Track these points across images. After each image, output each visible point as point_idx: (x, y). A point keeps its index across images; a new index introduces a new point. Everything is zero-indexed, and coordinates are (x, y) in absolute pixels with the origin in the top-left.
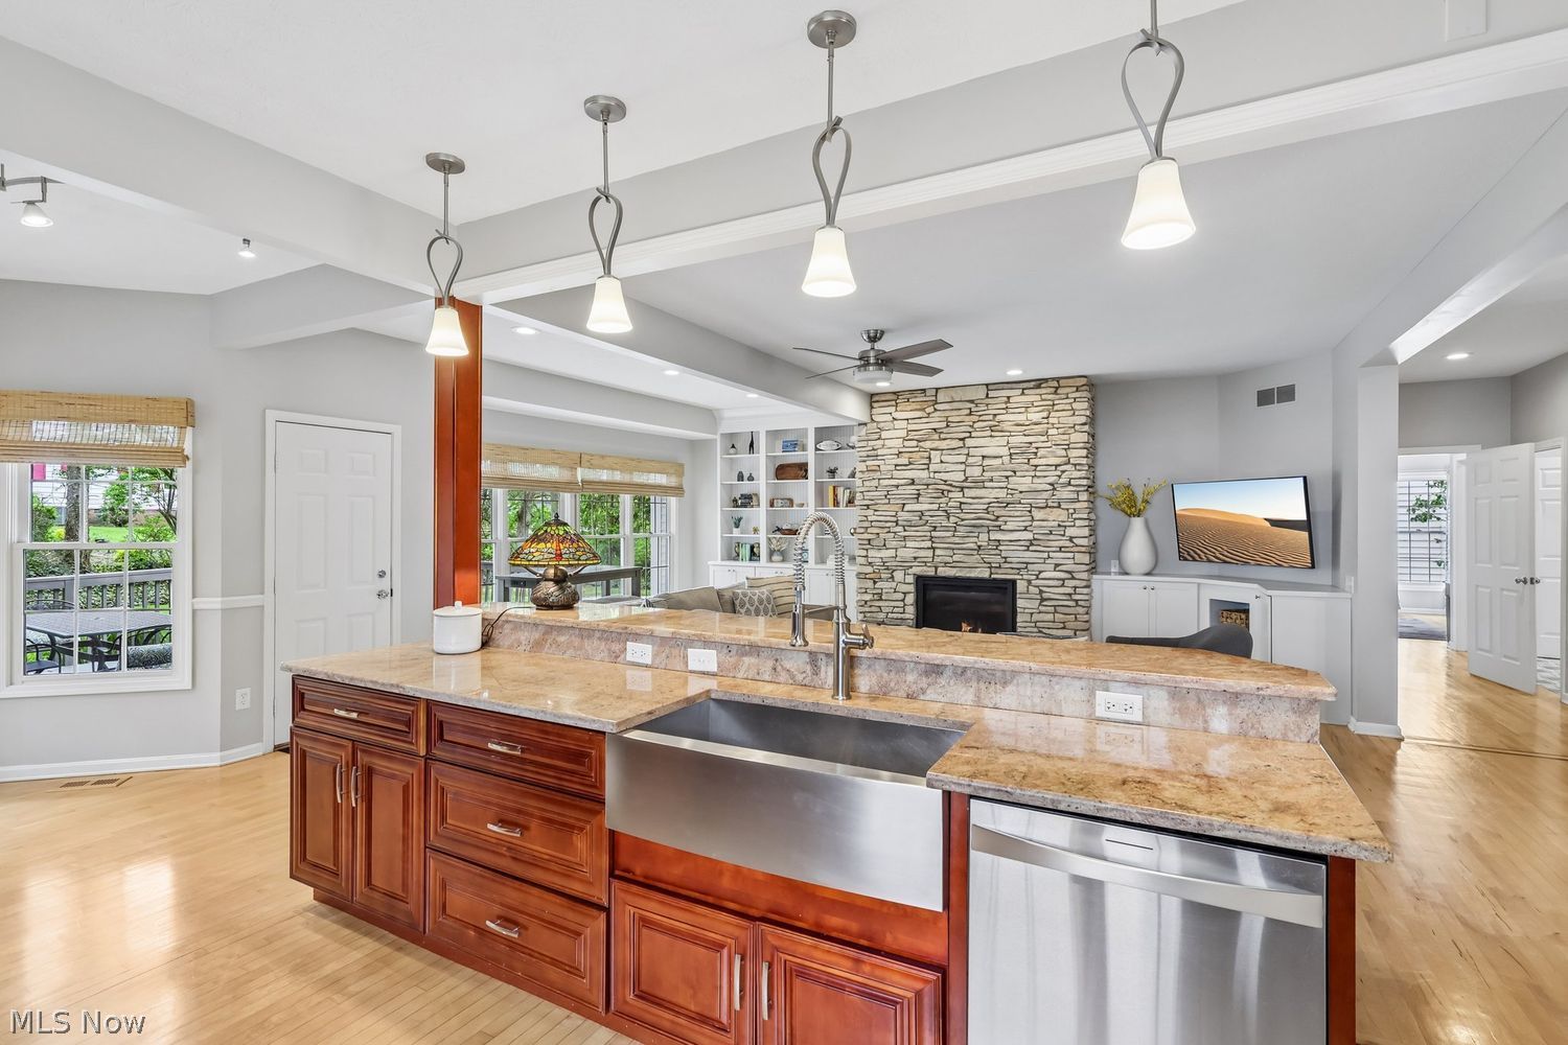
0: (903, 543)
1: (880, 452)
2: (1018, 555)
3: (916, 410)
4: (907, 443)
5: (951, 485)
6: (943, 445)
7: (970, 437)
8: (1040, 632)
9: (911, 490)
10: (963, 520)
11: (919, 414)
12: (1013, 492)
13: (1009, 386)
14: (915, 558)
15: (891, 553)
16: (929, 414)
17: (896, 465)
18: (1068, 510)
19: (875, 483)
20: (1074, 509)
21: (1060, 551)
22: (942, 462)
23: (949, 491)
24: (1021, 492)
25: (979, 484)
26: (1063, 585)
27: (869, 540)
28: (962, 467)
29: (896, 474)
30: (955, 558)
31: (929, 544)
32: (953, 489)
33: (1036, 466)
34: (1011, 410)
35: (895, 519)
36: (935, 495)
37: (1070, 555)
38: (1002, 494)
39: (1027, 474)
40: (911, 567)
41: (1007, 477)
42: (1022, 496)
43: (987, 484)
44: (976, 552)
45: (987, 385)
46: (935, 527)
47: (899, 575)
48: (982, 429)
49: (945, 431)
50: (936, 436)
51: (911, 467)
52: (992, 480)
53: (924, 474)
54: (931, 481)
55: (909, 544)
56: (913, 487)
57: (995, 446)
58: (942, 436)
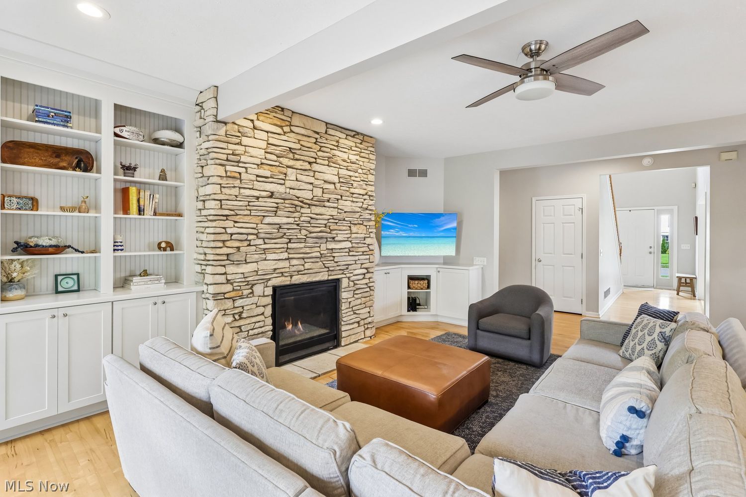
0: (264, 256)
1: (243, 159)
2: (343, 259)
3: (277, 125)
4: (268, 156)
5: (302, 202)
6: (298, 164)
7: (315, 163)
8: (355, 313)
9: (271, 203)
10: (311, 233)
11: (279, 130)
12: (341, 211)
13: (340, 129)
14: (275, 269)
15: (252, 267)
16: (285, 133)
17: (257, 176)
18: (366, 226)
19: (235, 191)
20: (369, 226)
21: (363, 255)
22: (297, 180)
23: (302, 207)
24: (345, 212)
25: (321, 203)
26: (364, 278)
27: (228, 255)
28: (310, 187)
29: (257, 185)
30: (307, 266)
31: (285, 255)
32: (304, 206)
33: (353, 194)
34: (341, 149)
35: (255, 231)
36: (291, 210)
37: (368, 257)
38: (334, 212)
39: (348, 198)
40: (269, 279)
41: (338, 200)
42: (345, 215)
43: (327, 204)
44: (318, 260)
45: (327, 123)
46: (290, 239)
47: (258, 289)
48: (323, 158)
49: (298, 152)
50: (291, 155)
51: (271, 180)
52: (328, 201)
53: (281, 189)
54: (288, 197)
55: (270, 257)
56: (273, 200)
57: (330, 174)
58: (296, 156)
